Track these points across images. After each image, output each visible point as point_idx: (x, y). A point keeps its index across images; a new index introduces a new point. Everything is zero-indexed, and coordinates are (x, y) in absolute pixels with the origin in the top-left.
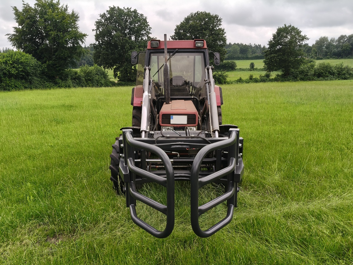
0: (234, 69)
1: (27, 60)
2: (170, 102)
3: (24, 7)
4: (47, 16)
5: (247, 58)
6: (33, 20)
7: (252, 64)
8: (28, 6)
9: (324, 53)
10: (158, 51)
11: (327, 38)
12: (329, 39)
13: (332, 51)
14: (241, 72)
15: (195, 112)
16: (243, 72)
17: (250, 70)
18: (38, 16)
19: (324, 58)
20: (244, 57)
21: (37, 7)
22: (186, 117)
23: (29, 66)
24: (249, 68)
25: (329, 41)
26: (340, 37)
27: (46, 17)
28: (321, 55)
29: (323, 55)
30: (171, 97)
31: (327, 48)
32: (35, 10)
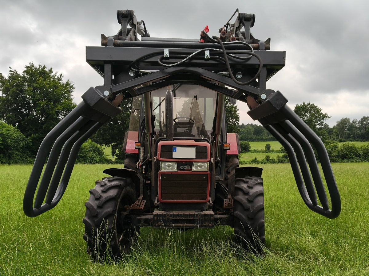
0: (248, 150)
1: (8, 132)
3: (11, 74)
4: (37, 85)
5: (262, 140)
6: (20, 88)
7: (268, 146)
8: (16, 74)
9: (347, 136)
11: (349, 119)
12: (351, 121)
13: (355, 133)
14: (256, 153)
16: (258, 153)
17: (266, 152)
18: (26, 85)
19: (347, 140)
20: (258, 138)
21: (26, 74)
22: (193, 150)
23: (10, 138)
24: (265, 149)
25: (351, 123)
26: (363, 119)
27: (35, 85)
28: (343, 137)
29: (346, 137)
31: (349, 129)
32: (24, 78)
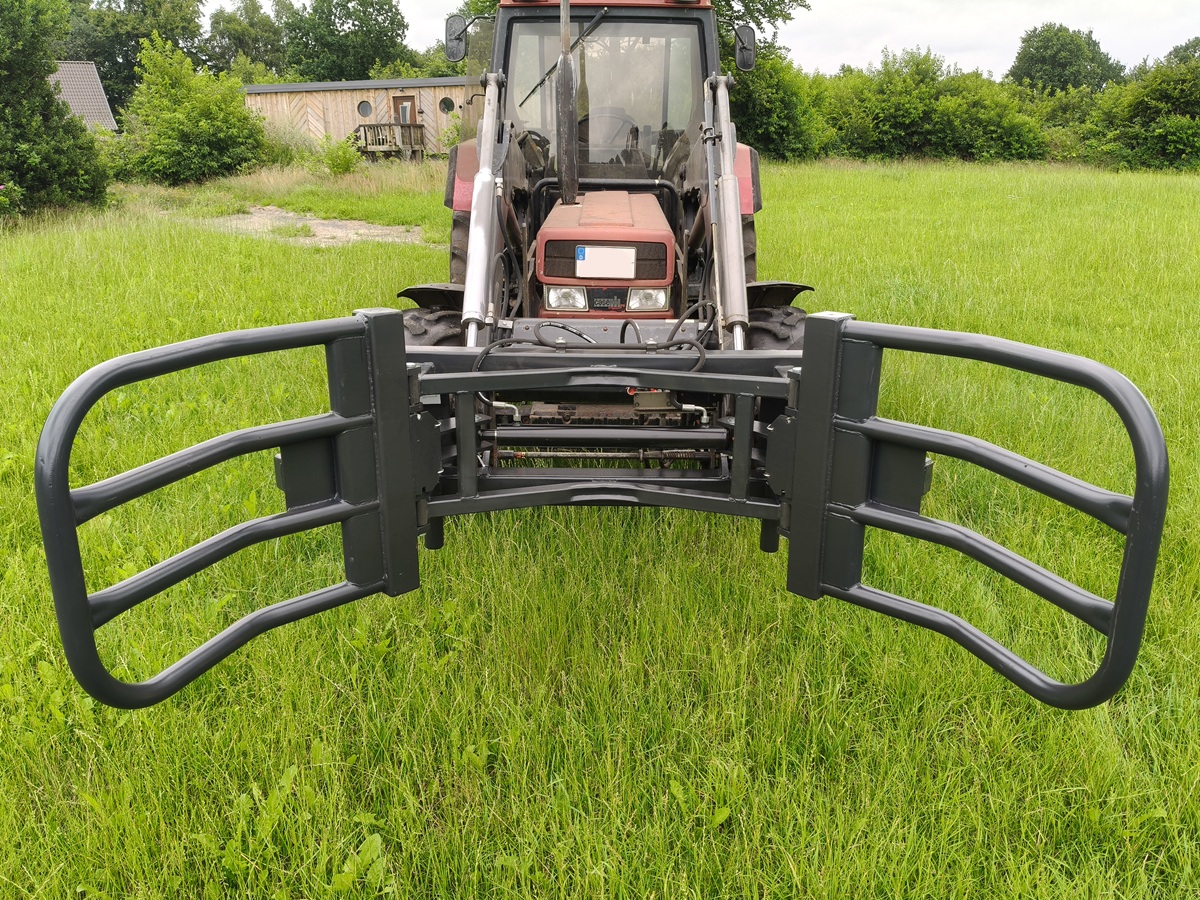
2: (578, 199)
10: (538, 13)
15: (663, 236)
22: (630, 253)
30: (581, 180)
